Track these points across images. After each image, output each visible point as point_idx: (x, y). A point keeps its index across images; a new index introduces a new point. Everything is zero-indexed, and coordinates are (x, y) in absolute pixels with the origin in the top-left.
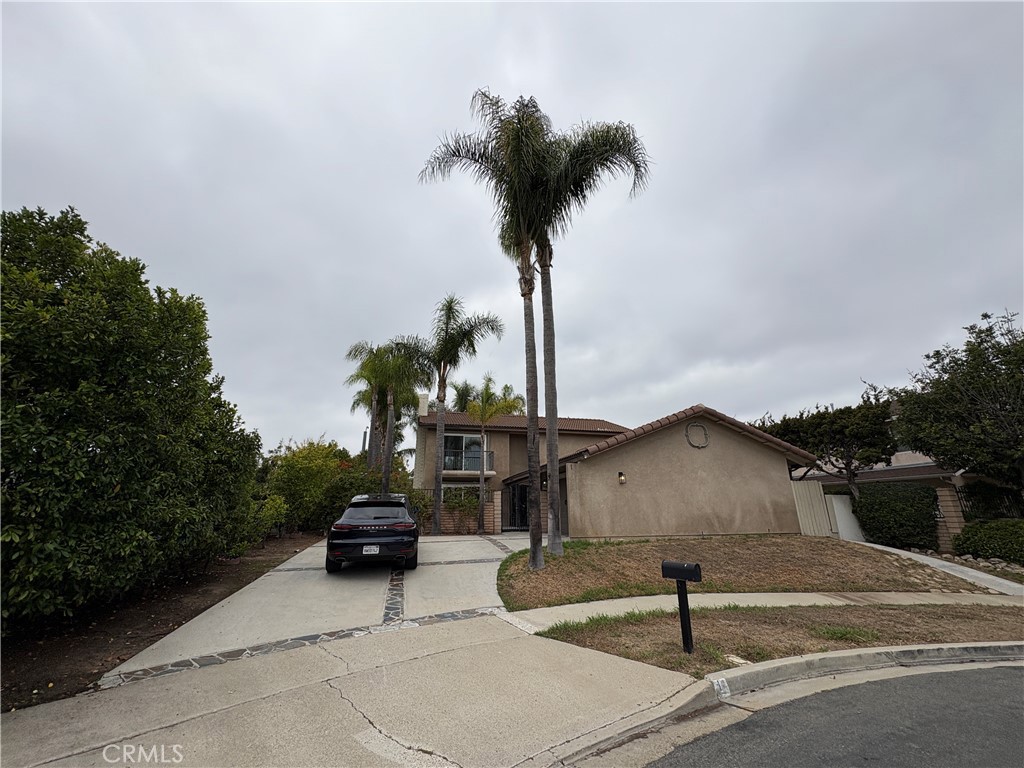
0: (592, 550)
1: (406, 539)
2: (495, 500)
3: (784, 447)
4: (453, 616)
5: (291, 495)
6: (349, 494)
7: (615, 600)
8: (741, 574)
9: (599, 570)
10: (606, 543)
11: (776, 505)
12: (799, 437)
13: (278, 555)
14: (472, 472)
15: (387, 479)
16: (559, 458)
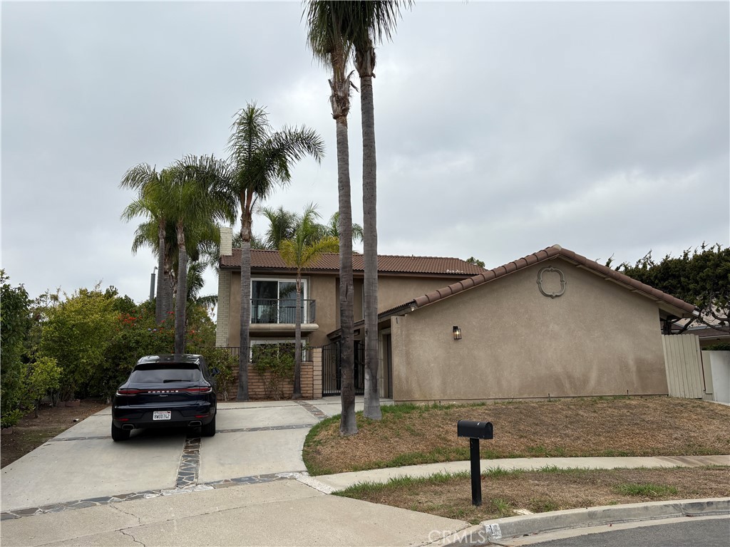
0: (415, 414)
1: (201, 403)
2: (314, 359)
3: (655, 295)
4: (251, 480)
5: (64, 357)
6: (135, 354)
7: (429, 465)
8: (578, 438)
9: (418, 435)
10: (435, 407)
11: (640, 363)
12: (680, 282)
13: (55, 425)
14: (289, 325)
15: (181, 336)
16: (379, 312)
